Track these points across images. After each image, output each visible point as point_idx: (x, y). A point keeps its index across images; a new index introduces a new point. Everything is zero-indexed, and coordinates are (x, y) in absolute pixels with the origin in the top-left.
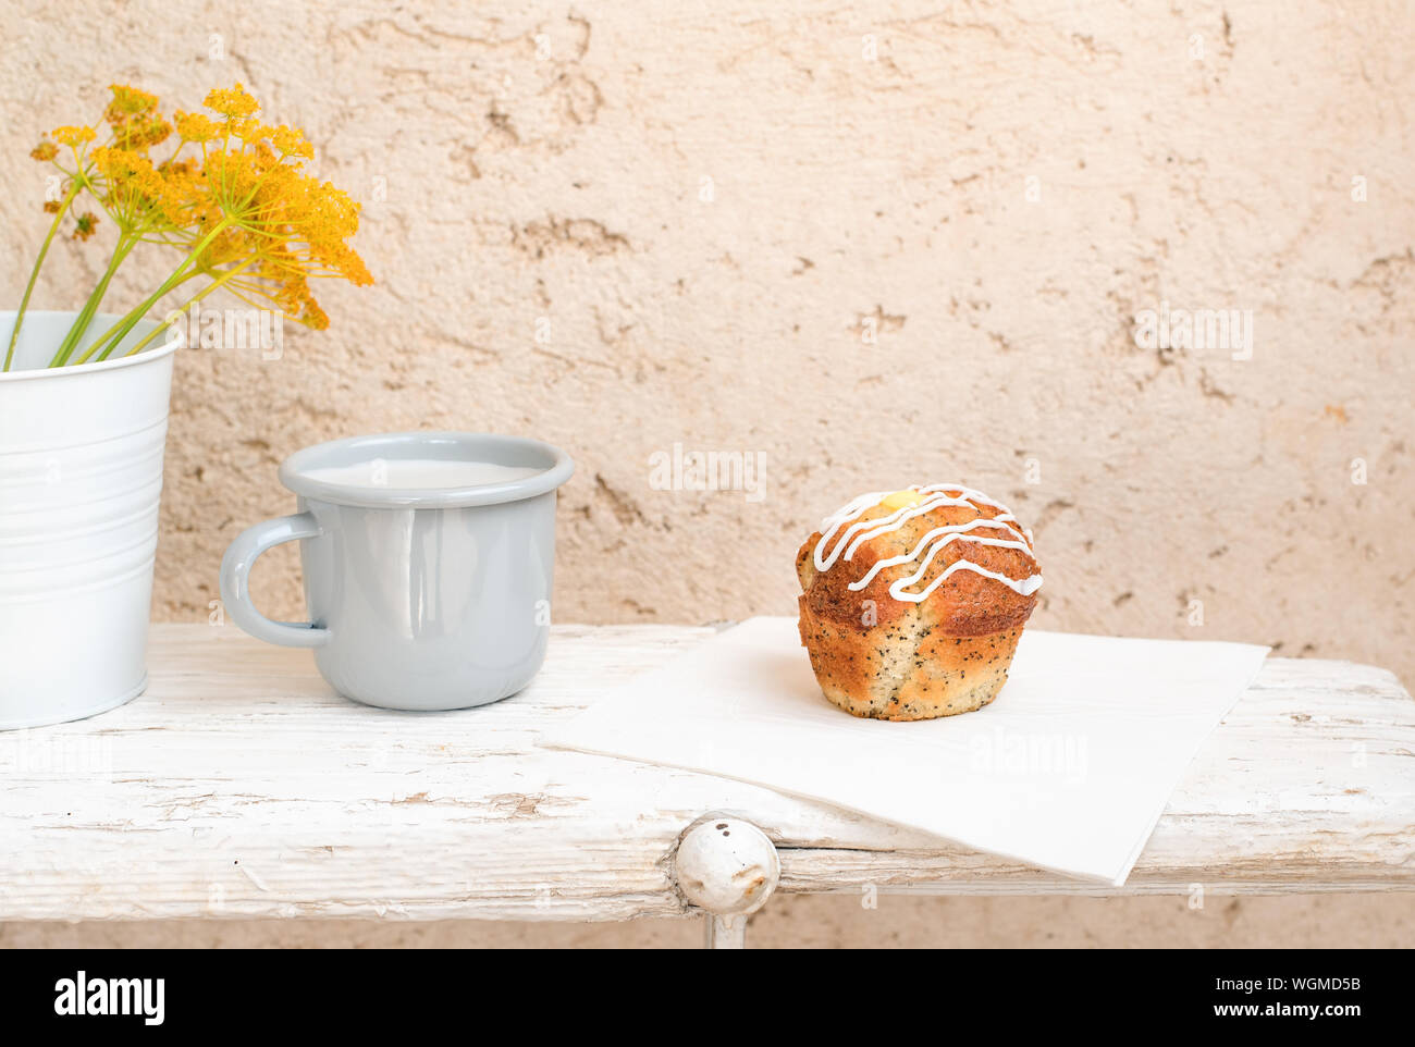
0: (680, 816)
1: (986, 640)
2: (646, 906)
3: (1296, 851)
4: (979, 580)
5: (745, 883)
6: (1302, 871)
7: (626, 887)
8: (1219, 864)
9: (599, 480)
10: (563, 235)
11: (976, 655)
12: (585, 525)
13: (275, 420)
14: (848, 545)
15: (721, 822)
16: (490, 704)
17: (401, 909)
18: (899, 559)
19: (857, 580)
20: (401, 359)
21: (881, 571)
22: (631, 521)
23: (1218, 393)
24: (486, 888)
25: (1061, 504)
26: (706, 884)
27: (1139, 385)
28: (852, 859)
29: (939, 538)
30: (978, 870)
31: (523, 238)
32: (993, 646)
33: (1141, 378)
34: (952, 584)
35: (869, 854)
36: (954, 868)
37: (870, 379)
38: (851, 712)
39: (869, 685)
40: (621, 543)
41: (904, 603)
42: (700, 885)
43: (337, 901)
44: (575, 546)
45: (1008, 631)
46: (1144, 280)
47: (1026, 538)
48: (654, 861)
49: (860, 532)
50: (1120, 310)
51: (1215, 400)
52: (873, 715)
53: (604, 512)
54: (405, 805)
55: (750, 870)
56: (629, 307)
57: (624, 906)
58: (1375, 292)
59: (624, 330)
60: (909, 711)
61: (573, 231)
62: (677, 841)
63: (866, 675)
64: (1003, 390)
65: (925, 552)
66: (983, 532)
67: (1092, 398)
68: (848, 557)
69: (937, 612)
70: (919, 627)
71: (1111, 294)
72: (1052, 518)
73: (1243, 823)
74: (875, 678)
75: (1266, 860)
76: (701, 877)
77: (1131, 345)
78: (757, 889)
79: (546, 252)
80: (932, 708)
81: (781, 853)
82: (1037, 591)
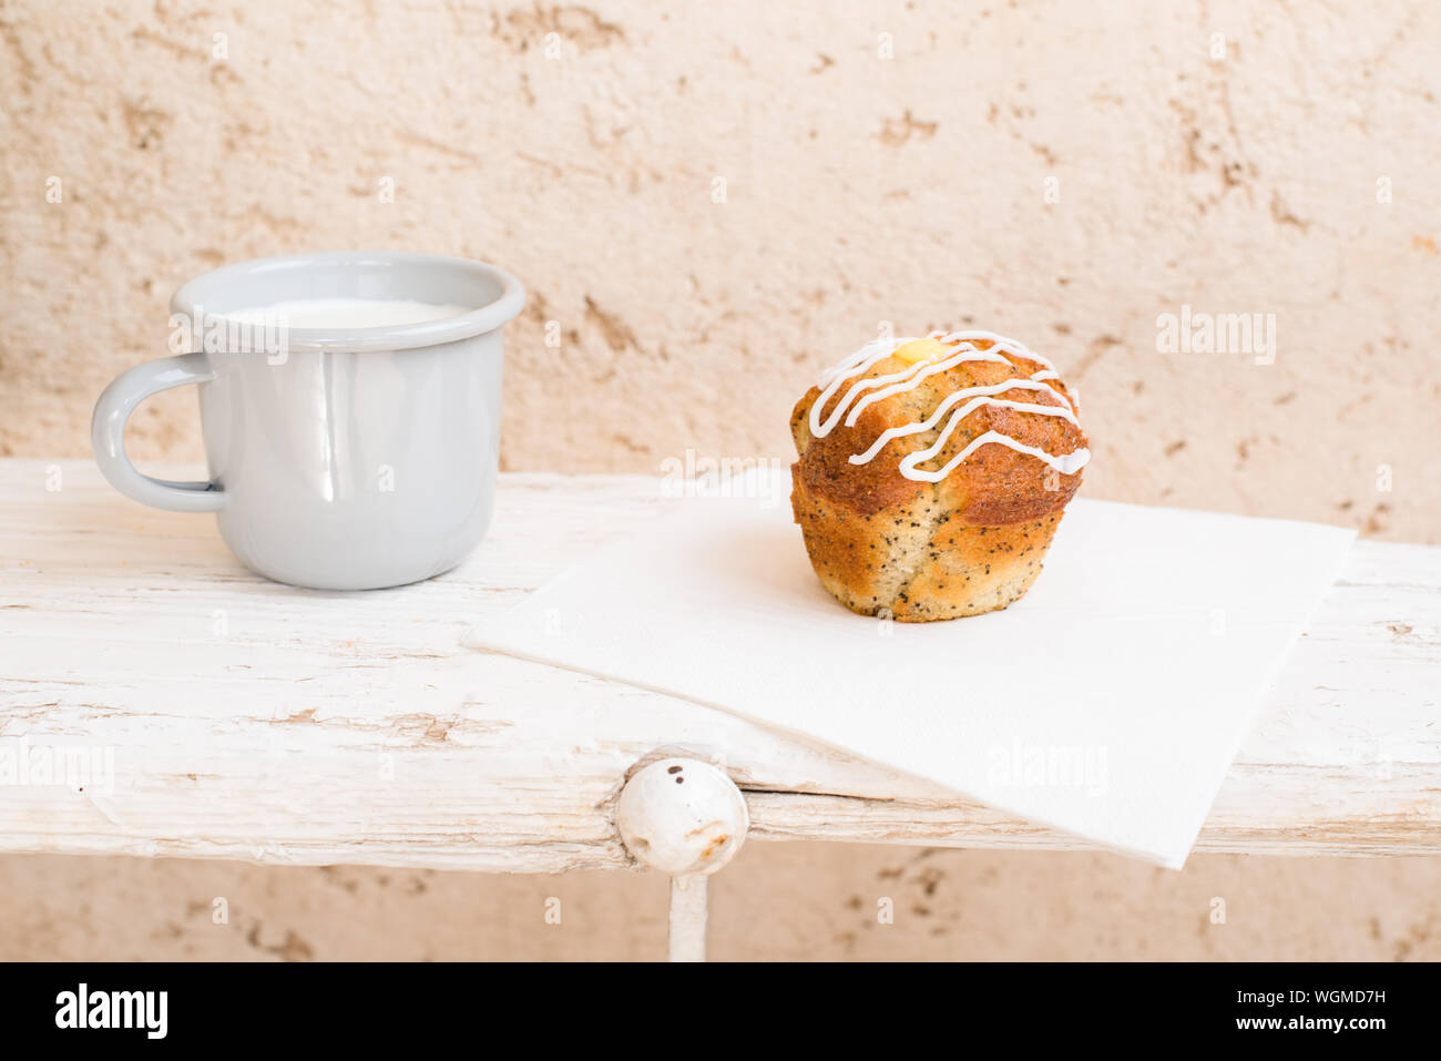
0: (626, 751)
1: (1018, 529)
2: (582, 857)
3: (1398, 811)
4: (1010, 456)
5: (702, 843)
6: (1402, 835)
7: (558, 834)
8: (1299, 826)
9: (590, 303)
10: (549, 23)
11: (1004, 547)
12: (573, 352)
13: (229, 228)
14: (851, 407)
15: (673, 763)
16: (421, 582)
17: (282, 851)
18: (914, 428)
19: (860, 452)
20: (367, 162)
21: (890, 443)
22: (622, 348)
23: (1290, 219)
24: (384, 831)
25: (1108, 341)
26: (651, 843)
27: (1202, 208)
28: (840, 808)
29: (962, 403)
30: (996, 827)
31: (506, 28)
32: (1026, 535)
33: (1204, 200)
34: (978, 461)
35: (861, 803)
36: (967, 823)
37: (894, 194)
38: (850, 607)
39: (872, 578)
40: (611, 374)
41: (918, 483)
42: (645, 843)
43: (204, 839)
44: (558, 374)
45: (1045, 517)
46: (1211, 86)
47: (1070, 400)
48: (593, 804)
49: (867, 391)
50: (1185, 121)
51: (1287, 228)
52: (876, 613)
53: (594, 338)
54: (288, 725)
55: (708, 826)
56: (623, 107)
57: (556, 856)
59: (618, 133)
60: (921, 610)
61: (564, 20)
62: (623, 780)
63: (869, 566)
65: (946, 419)
66: (1017, 395)
67: (1147, 221)
68: (851, 422)
69: (958, 494)
70: (936, 511)
71: (1173, 103)
72: (1097, 356)
73: (1333, 777)
74: (880, 570)
75: (1360, 823)
76: (645, 836)
77: (1194, 160)
78: (717, 848)
79: (531, 43)
80: (948, 608)
81: (749, 799)
82: (1082, 468)
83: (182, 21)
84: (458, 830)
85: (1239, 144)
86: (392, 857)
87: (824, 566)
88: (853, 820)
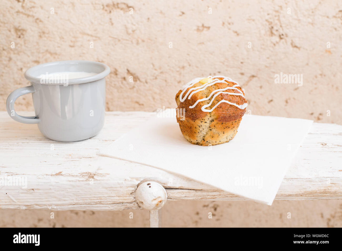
0: (137, 179)
1: (231, 123)
2: (128, 206)
3: (324, 189)
4: (228, 105)
5: (156, 202)
6: (325, 195)
7: (121, 201)
8: (300, 193)
9: (128, 71)
10: (117, 7)
11: (228, 127)
12: (124, 82)
13: (41, 55)
14: (189, 95)
15: (148, 182)
16: (87, 139)
17: (55, 207)
18: (205, 99)
19: (192, 105)
20: (73, 39)
21: (199, 103)
22: (137, 81)
23: (296, 47)
24: (80, 201)
25: (253, 76)
26: (144, 202)
27: (274, 45)
28: (189, 192)
29: (216, 93)
30: (227, 196)
31: (106, 8)
32: (233, 124)
33: (275, 43)
34: (220, 107)
35: (194, 191)
36: (220, 195)
37: (200, 43)
38: (191, 142)
39: (196, 135)
40: (134, 87)
41: (206, 112)
42: (142, 203)
43: (37, 205)
44: (121, 88)
45: (237, 120)
46: (275, 16)
47: (243, 92)
48: (130, 193)
49: (193, 91)
50: (270, 24)
51: (295, 49)
52: (197, 144)
53: (130, 79)
54: (55, 176)
55: (157, 198)
56: (134, 25)
57: (121, 206)
58: (339, 20)
59: (133, 31)
60: (208, 143)
62: (136, 187)
63: (195, 133)
64: (237, 46)
65: (212, 97)
66: (229, 91)
67: (262, 48)
68: (189, 98)
69: (216, 115)
70: (211, 119)
71: (267, 20)
72: (251, 80)
73: (308, 181)
74: (198, 133)
75: (315, 192)
76: (142, 201)
77: (272, 34)
78: (160, 203)
79: (112, 11)
80: (215, 142)
81: (167, 191)
82: (246, 108)
83: (28, 9)
84: (97, 201)
85: (283, 30)
86: (82, 208)
87: (184, 133)
88: (193, 195)
